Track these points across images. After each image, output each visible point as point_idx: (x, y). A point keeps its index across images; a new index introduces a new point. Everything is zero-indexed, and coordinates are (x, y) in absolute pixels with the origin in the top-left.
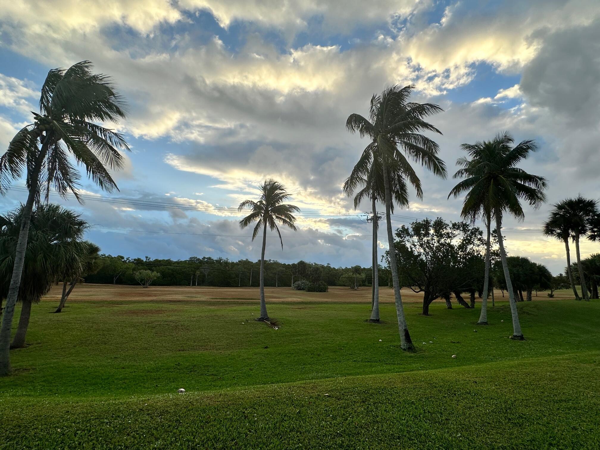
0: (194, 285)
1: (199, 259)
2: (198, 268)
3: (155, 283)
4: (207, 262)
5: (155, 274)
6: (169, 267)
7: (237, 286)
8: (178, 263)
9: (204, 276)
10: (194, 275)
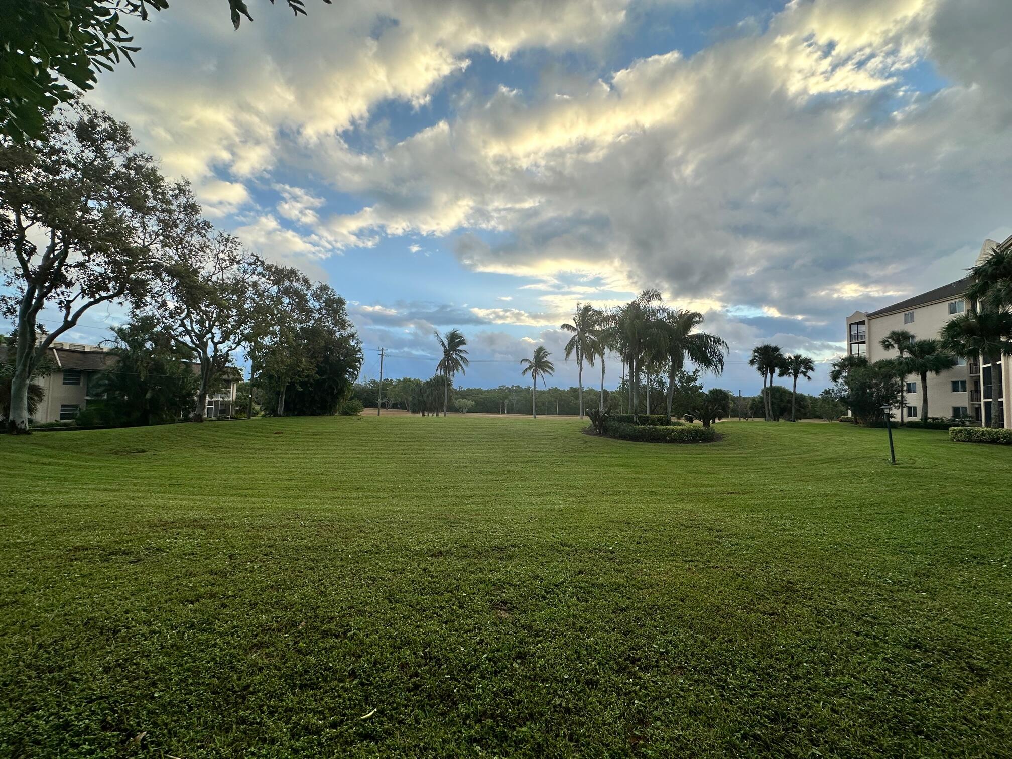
0: (503, 412)
1: (508, 388)
2: (506, 398)
3: (470, 411)
4: (516, 391)
5: (471, 403)
6: (480, 395)
7: (544, 414)
8: (488, 391)
9: (513, 404)
10: (503, 403)
